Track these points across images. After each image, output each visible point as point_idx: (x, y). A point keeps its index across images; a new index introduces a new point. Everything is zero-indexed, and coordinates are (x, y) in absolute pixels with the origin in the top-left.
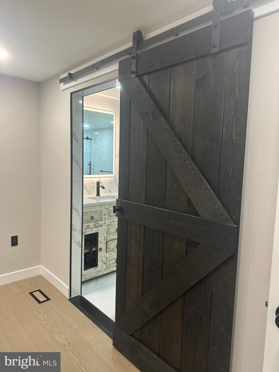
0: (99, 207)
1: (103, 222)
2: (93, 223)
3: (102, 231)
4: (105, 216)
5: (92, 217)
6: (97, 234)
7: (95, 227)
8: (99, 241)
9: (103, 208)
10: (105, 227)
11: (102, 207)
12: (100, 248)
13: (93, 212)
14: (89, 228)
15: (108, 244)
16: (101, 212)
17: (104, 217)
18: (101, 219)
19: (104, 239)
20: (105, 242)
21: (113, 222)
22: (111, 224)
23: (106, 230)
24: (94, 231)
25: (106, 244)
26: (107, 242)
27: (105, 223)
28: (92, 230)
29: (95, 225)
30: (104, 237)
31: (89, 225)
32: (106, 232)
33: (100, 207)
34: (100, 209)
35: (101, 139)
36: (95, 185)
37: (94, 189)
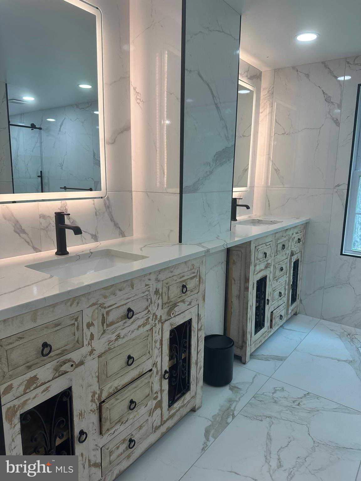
0: (69, 303)
1: (86, 350)
2: (49, 365)
3: (83, 380)
4: (91, 328)
5: (45, 345)
6: (67, 394)
7: (57, 375)
8: (76, 413)
9: (84, 305)
10: (92, 364)
11: (78, 303)
12: (82, 433)
13: (46, 327)
14: (35, 385)
15: (104, 411)
16: (76, 320)
17: (87, 333)
18: (78, 341)
19: (93, 401)
20: (94, 407)
21: (116, 340)
22: (110, 349)
23: (96, 370)
24: (56, 388)
25: (97, 412)
26: (100, 404)
27: (91, 353)
28: (47, 389)
29: (56, 369)
30: (91, 394)
31: (35, 376)
32: (98, 377)
33: (71, 305)
34: (74, 309)
35: (61, 127)
36: (50, 223)
37: (47, 233)
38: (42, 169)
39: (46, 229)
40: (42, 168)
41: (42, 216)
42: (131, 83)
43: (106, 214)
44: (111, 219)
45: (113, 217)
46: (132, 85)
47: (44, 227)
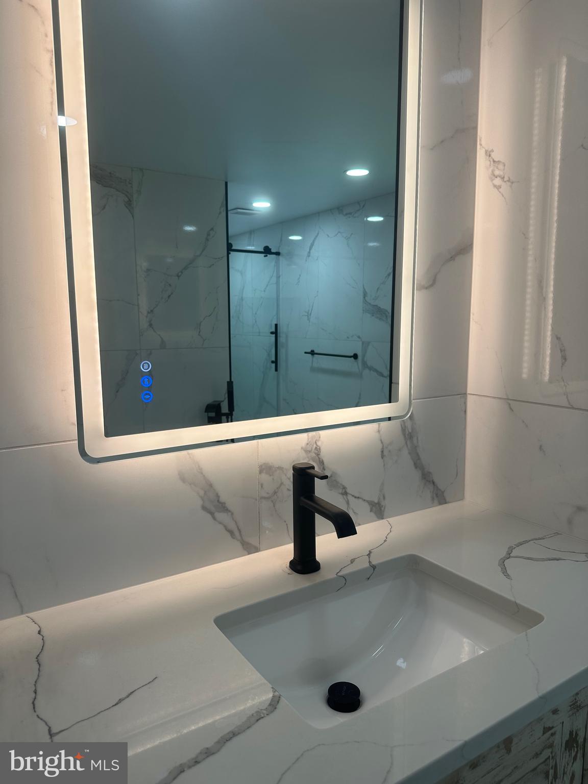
35: (310, 249)
36: (282, 484)
37: (274, 506)
38: (277, 321)
39: (273, 497)
40: (278, 318)
41: (266, 469)
42: (480, 140)
43: (405, 452)
44: (415, 464)
45: (419, 459)
46: (481, 145)
47: (268, 493)
